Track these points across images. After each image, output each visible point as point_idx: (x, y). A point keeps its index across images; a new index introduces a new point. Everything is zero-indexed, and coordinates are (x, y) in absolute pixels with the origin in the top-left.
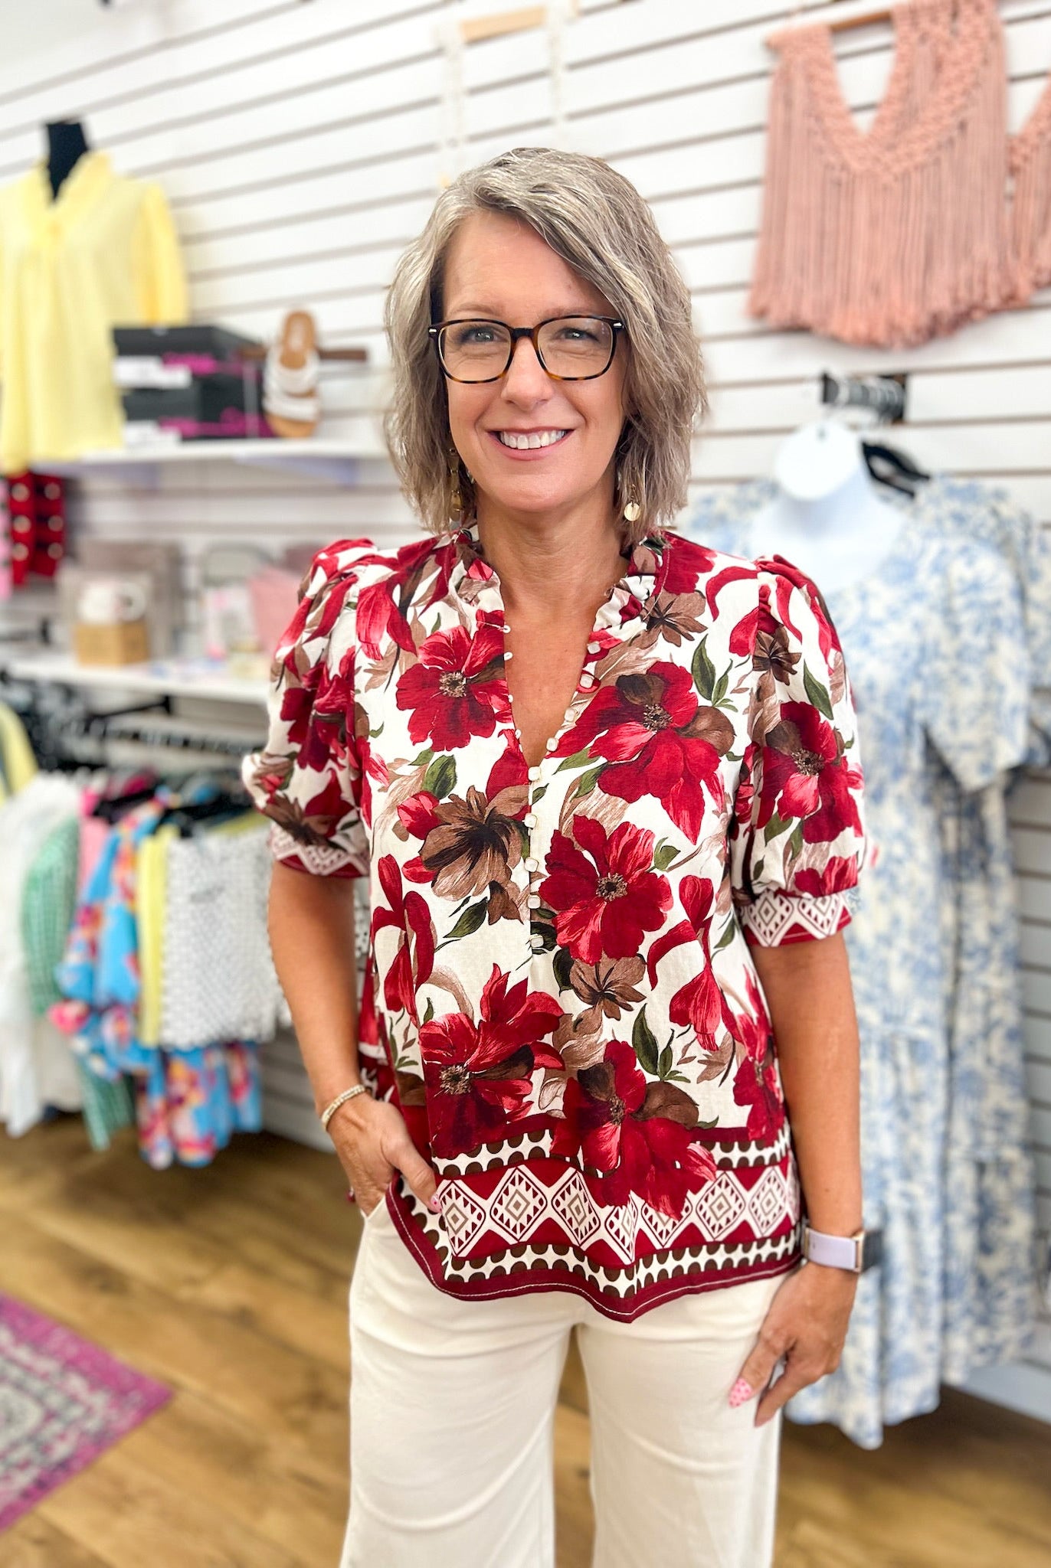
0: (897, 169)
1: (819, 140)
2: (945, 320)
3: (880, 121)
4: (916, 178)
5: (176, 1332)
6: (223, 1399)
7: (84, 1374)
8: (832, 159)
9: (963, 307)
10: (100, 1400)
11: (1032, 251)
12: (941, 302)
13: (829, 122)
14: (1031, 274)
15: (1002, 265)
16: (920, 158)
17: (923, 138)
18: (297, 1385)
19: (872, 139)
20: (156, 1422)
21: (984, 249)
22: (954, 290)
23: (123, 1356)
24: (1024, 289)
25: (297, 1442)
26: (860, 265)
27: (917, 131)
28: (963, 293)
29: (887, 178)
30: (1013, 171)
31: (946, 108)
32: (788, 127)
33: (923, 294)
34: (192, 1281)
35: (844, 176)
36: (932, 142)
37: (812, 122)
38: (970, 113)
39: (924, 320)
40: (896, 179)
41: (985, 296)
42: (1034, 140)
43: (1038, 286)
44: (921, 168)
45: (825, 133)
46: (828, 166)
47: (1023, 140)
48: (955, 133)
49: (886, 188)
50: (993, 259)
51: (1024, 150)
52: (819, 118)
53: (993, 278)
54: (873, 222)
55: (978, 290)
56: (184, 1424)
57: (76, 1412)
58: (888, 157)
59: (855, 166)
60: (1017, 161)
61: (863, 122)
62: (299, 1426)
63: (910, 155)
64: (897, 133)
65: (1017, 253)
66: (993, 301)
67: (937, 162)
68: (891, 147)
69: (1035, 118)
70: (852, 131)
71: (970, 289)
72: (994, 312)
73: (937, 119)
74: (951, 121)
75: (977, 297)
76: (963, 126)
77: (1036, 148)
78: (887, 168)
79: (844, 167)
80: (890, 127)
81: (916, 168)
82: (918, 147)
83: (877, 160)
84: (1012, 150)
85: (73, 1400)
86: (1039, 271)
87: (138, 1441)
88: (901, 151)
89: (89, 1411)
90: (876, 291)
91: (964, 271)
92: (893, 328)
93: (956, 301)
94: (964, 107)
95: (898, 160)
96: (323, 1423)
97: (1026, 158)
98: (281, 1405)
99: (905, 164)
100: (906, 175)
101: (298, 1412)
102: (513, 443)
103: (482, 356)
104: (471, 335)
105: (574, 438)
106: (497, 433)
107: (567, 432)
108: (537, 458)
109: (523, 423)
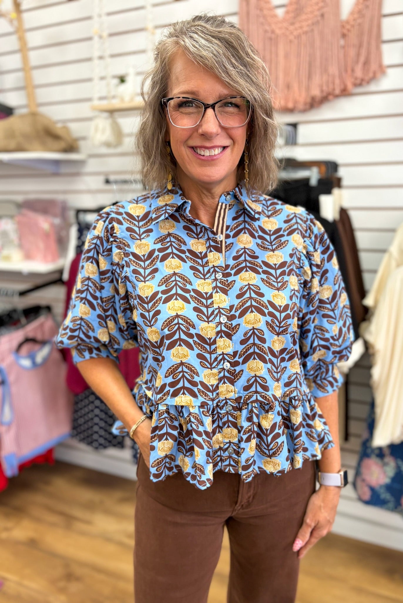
0: (296, 33)
1: (261, 20)
2: (317, 100)
3: (287, 12)
4: (304, 37)
6: (26, 583)
8: (267, 28)
9: (325, 94)
11: (353, 71)
12: (316, 92)
13: (266, 12)
14: (353, 80)
15: (341, 77)
16: (305, 29)
17: (306, 20)
18: (59, 571)
19: (284, 20)
21: (333, 70)
22: (321, 86)
24: (350, 86)
25: (62, 597)
26: (281, 75)
27: (304, 17)
28: (325, 88)
29: (291, 37)
30: (344, 36)
31: (316, 7)
32: (248, 13)
33: (308, 89)
35: (273, 36)
36: (310, 22)
37: (258, 12)
38: (325, 10)
39: (309, 100)
40: (295, 38)
41: (334, 89)
42: (352, 23)
43: (356, 85)
44: (306, 33)
45: (264, 17)
46: (266, 31)
47: (347, 22)
48: (319, 18)
49: (291, 41)
50: (337, 73)
51: (348, 27)
52: (261, 10)
53: (337, 81)
54: (287, 56)
55: (331, 86)
56: (9, 597)
58: (292, 28)
59: (278, 31)
60: (345, 31)
61: (280, 12)
62: (62, 590)
63: (301, 27)
64: (295, 18)
65: (346, 71)
66: (337, 92)
67: (312, 30)
68: (292, 24)
69: (352, 13)
70: (275, 16)
71: (328, 87)
72: (337, 96)
73: (312, 12)
74: (318, 13)
75: (330, 90)
76: (322, 15)
77: (353, 26)
78: (292, 33)
79: (273, 32)
80: (292, 15)
81: (304, 33)
82: (304, 24)
83: (287, 29)
84: (343, 27)
86: (356, 79)
88: (297, 25)
90: (288, 87)
91: (325, 78)
92: (296, 102)
93: (322, 91)
94: (322, 7)
95: (296, 29)
96: (74, 587)
97: (349, 30)
98: (53, 582)
99: (300, 31)
100: (299, 37)
101: (62, 584)
102: (202, 153)
103: (189, 114)
104: (183, 104)
105: (228, 150)
106: (193, 148)
107: (224, 148)
108: (213, 160)
109: (208, 144)
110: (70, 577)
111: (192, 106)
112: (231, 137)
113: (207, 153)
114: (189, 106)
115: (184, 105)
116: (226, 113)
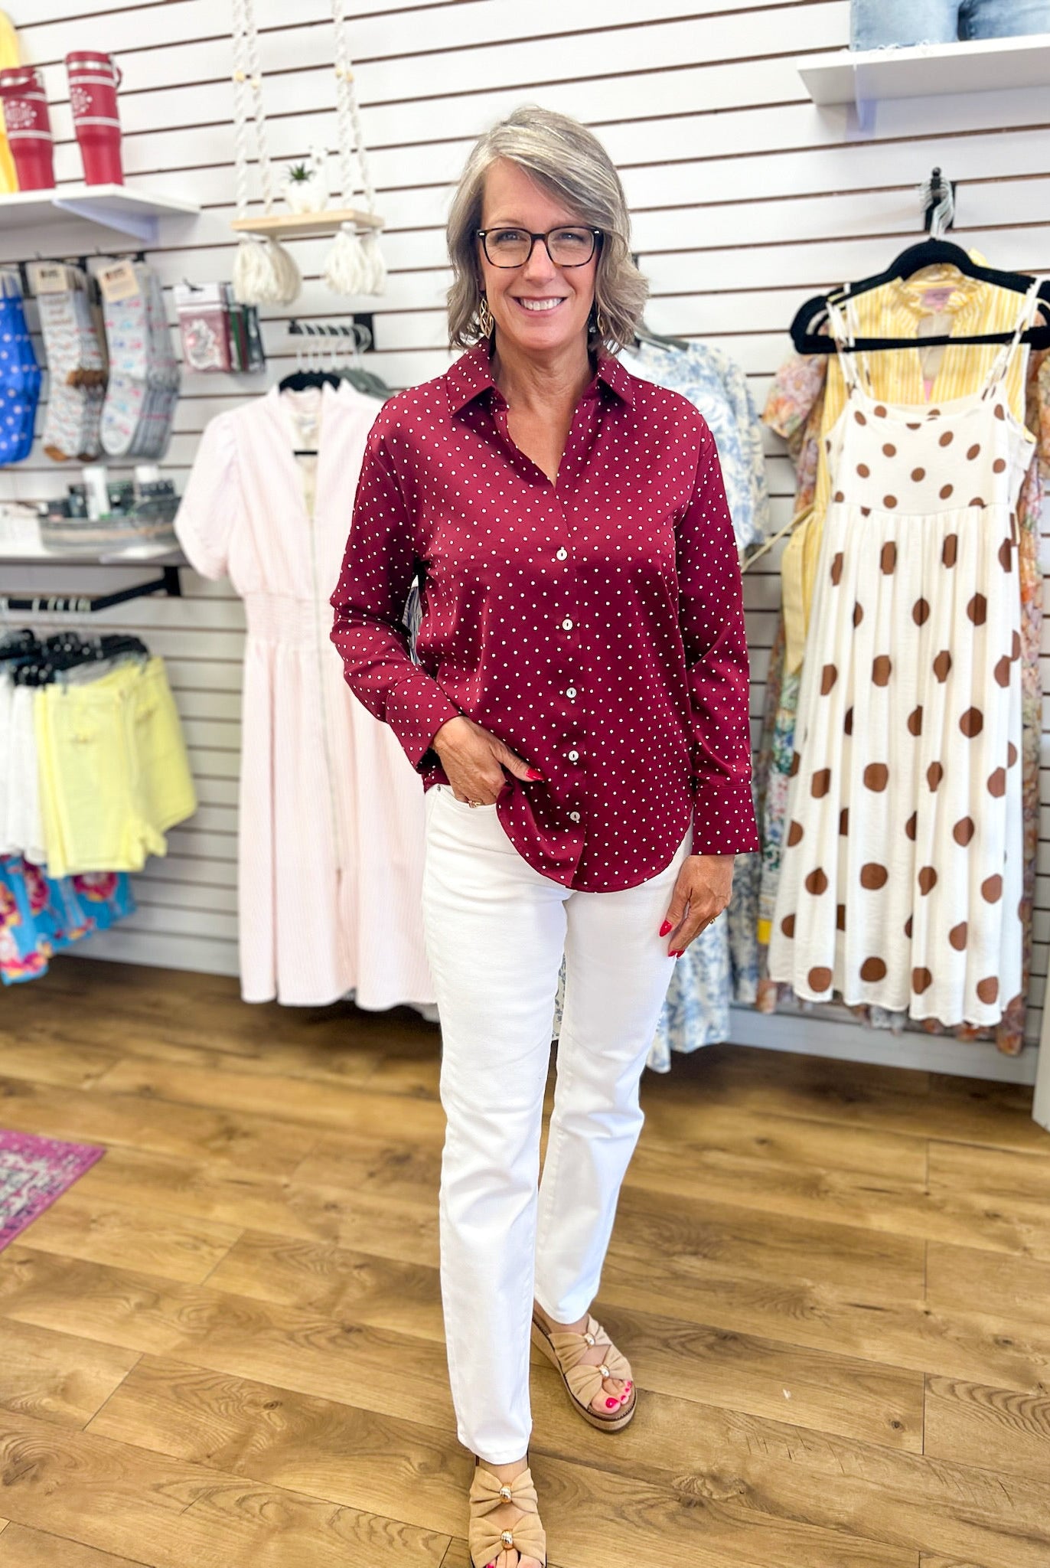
5: (89, 1111)
6: (148, 1146)
7: (20, 1151)
10: (40, 1165)
18: (210, 1127)
20: (94, 1171)
23: (45, 1135)
25: (224, 1161)
34: (88, 1077)
56: (121, 1168)
57: (24, 1176)
62: (220, 1152)
85: (16, 1169)
87: (84, 1185)
89: (35, 1174)
96: (241, 1146)
98: (201, 1142)
101: (220, 1143)
102: (531, 306)
103: (511, 250)
104: (503, 236)
105: (567, 302)
106: (518, 300)
107: (563, 299)
108: (545, 316)
109: (537, 294)
110: (230, 1133)
111: (516, 239)
112: (570, 283)
113: (537, 306)
114: (512, 238)
115: (505, 237)
116: (564, 247)
